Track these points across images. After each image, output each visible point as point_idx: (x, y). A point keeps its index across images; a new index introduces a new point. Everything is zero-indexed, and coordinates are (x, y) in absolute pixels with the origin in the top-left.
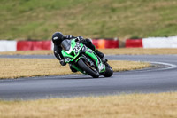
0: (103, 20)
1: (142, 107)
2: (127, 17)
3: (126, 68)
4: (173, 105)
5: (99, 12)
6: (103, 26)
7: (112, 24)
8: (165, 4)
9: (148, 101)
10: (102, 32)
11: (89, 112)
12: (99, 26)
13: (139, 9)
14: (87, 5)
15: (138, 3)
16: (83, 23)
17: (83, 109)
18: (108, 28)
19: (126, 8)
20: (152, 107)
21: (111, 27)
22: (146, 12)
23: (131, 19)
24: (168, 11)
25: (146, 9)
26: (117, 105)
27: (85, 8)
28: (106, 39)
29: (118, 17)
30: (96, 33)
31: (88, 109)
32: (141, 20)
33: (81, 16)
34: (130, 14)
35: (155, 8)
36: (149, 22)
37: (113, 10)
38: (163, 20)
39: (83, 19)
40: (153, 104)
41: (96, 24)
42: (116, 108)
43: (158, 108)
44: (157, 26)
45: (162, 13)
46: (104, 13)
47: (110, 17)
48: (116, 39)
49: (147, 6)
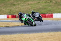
0: (10, 8)
1: (24, 39)
2: (19, 7)
3: (19, 25)
4: (35, 38)
5: (9, 6)
6: (11, 10)
7: (14, 10)
8: (32, 2)
9: (26, 36)
10: (10, 13)
11: (6, 40)
12: (9, 10)
13: (23, 4)
14: (5, 3)
15: (23, 2)
16: (4, 9)
17: (4, 39)
18: (12, 11)
19: (18, 4)
20: (27, 38)
21: (13, 11)
22: (25, 5)
23: (20, 8)
24: (33, 5)
25: (25, 4)
26: (16, 38)
27: (4, 4)
28: (11, 15)
29: (16, 7)
30: (8, 13)
31: (6, 39)
32: (23, 8)
33: (3, 7)
34: (20, 6)
35: (28, 4)
36: (26, 9)
37: (14, 5)
38: (31, 8)
39: (4, 8)
40: (28, 37)
41: (8, 10)
42: (15, 39)
43: (30, 39)
44: (29, 10)
45: (31, 6)
46: (11, 6)
47: (13, 7)
48: (15, 15)
49: (26, 3)
